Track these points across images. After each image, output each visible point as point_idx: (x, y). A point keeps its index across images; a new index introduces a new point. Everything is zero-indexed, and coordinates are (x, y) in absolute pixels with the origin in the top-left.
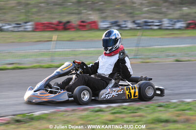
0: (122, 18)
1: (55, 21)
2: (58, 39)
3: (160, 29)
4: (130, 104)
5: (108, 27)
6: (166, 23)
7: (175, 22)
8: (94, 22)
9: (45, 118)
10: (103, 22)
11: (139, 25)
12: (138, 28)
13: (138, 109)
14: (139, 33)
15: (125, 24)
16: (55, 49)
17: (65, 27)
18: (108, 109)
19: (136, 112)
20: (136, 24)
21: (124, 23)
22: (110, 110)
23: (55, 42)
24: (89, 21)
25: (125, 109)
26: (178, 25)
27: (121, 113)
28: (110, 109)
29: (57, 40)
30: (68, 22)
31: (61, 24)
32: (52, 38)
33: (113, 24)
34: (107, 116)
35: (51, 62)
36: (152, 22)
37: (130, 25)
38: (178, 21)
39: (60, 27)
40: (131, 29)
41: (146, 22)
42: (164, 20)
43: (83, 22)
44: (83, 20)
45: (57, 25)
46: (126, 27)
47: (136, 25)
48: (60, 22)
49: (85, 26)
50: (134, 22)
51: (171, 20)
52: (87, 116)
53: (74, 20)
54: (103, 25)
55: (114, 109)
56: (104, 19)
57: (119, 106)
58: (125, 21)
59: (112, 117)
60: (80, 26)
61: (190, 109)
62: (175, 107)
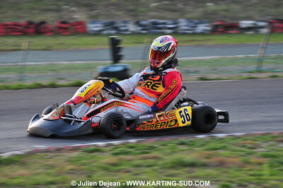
0: (120, 18)
1: (22, 22)
2: (30, 48)
3: (175, 33)
4: (139, 142)
5: (101, 31)
6: (183, 24)
7: (196, 24)
8: (80, 23)
9: (18, 162)
10: (93, 23)
11: (144, 27)
12: (144, 32)
13: (152, 148)
14: (146, 39)
15: (125, 26)
16: (25, 61)
17: (38, 29)
18: (107, 149)
19: (148, 153)
20: (141, 26)
21: (123, 25)
22: (111, 150)
23: (25, 52)
24: (72, 21)
25: (132, 147)
26: (201, 28)
27: (126, 153)
28: (111, 148)
29: (28, 49)
30: (43, 23)
31: (31, 26)
32: (21, 46)
33: (107, 26)
34: (106, 159)
35: (20, 80)
36: (164, 23)
37: (132, 28)
38: (201, 23)
39: (31, 31)
40: (134, 33)
41: (155, 23)
42: (181, 20)
43: (64, 23)
44: (63, 20)
45: (27, 28)
46: (126, 30)
47: (140, 28)
48: (30, 23)
49: (66, 28)
50: (138, 23)
51: (189, 20)
52: (79, 159)
53: (51, 19)
54: (93, 27)
55: (117, 148)
56: (94, 19)
57: (123, 144)
58: (125, 22)
59: (114, 159)
60: (60, 28)
61: (224, 148)
62: (203, 145)
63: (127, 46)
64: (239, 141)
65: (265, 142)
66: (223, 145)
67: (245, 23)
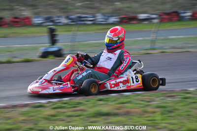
0: (55, 13)
3: (94, 24)
4: (71, 99)
5: (42, 23)
6: (99, 17)
7: (109, 17)
8: (27, 18)
10: (37, 17)
11: (73, 20)
12: (73, 23)
13: (79, 103)
14: (73, 28)
15: (59, 20)
18: (48, 105)
19: (76, 107)
20: (71, 19)
21: (57, 19)
24: (22, 17)
25: (65, 103)
26: (112, 20)
27: (61, 108)
28: (51, 104)
30: (1, 18)
33: (47, 19)
34: (47, 112)
36: (86, 17)
37: (64, 21)
38: (112, 16)
40: (66, 25)
41: (80, 17)
42: (97, 15)
43: (16, 18)
46: (60, 22)
47: (70, 21)
49: (18, 22)
50: (67, 18)
51: (104, 14)
52: (28, 112)
53: (7, 16)
54: (37, 21)
55: (54, 104)
56: (37, 15)
57: (59, 101)
58: (59, 17)
59: (53, 112)
60: (14, 22)
61: (129, 102)
62: (115, 101)
63: (61, 34)
64: (140, 97)
65: (157, 97)
66: (129, 100)
67: (142, 16)
